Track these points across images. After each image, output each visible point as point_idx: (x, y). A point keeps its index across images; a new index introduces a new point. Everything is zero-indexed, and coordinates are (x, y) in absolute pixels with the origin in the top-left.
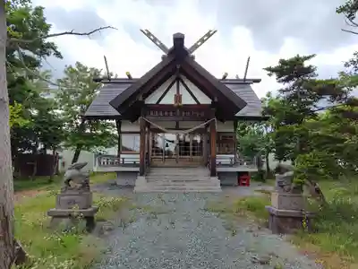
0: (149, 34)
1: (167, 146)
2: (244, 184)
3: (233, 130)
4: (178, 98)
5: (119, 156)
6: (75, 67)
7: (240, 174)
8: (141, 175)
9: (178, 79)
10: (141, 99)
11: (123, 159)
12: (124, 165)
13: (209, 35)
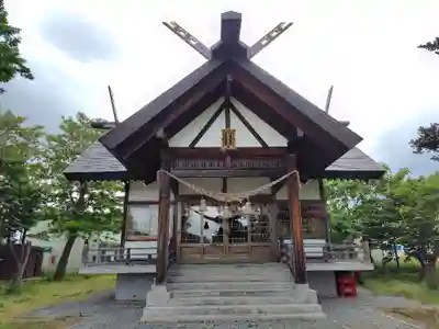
0: (176, 29)
1: (206, 226)
2: (348, 295)
3: (318, 197)
4: (228, 136)
5: (122, 245)
6: (75, 120)
7: (339, 274)
8: (160, 281)
9: (228, 106)
10: (160, 133)
11: (129, 250)
12: (129, 261)
13: (280, 29)
